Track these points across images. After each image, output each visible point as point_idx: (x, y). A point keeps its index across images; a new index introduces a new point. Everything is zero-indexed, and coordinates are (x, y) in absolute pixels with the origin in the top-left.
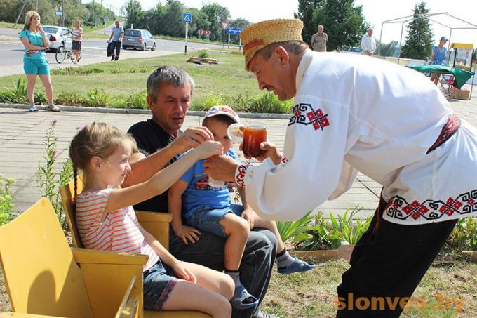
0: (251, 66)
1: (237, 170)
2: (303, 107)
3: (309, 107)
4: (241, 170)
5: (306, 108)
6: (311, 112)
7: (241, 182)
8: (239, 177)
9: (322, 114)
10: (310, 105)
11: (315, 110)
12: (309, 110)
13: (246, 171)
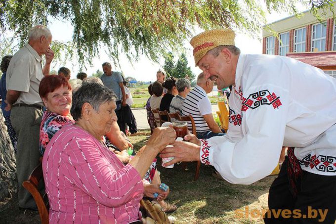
0: (200, 64)
1: (201, 151)
2: (263, 93)
3: (266, 92)
4: (205, 150)
5: (265, 93)
6: (269, 95)
7: (205, 160)
8: (204, 156)
9: (276, 96)
10: (267, 90)
11: (271, 94)
12: (267, 94)
13: (209, 151)
